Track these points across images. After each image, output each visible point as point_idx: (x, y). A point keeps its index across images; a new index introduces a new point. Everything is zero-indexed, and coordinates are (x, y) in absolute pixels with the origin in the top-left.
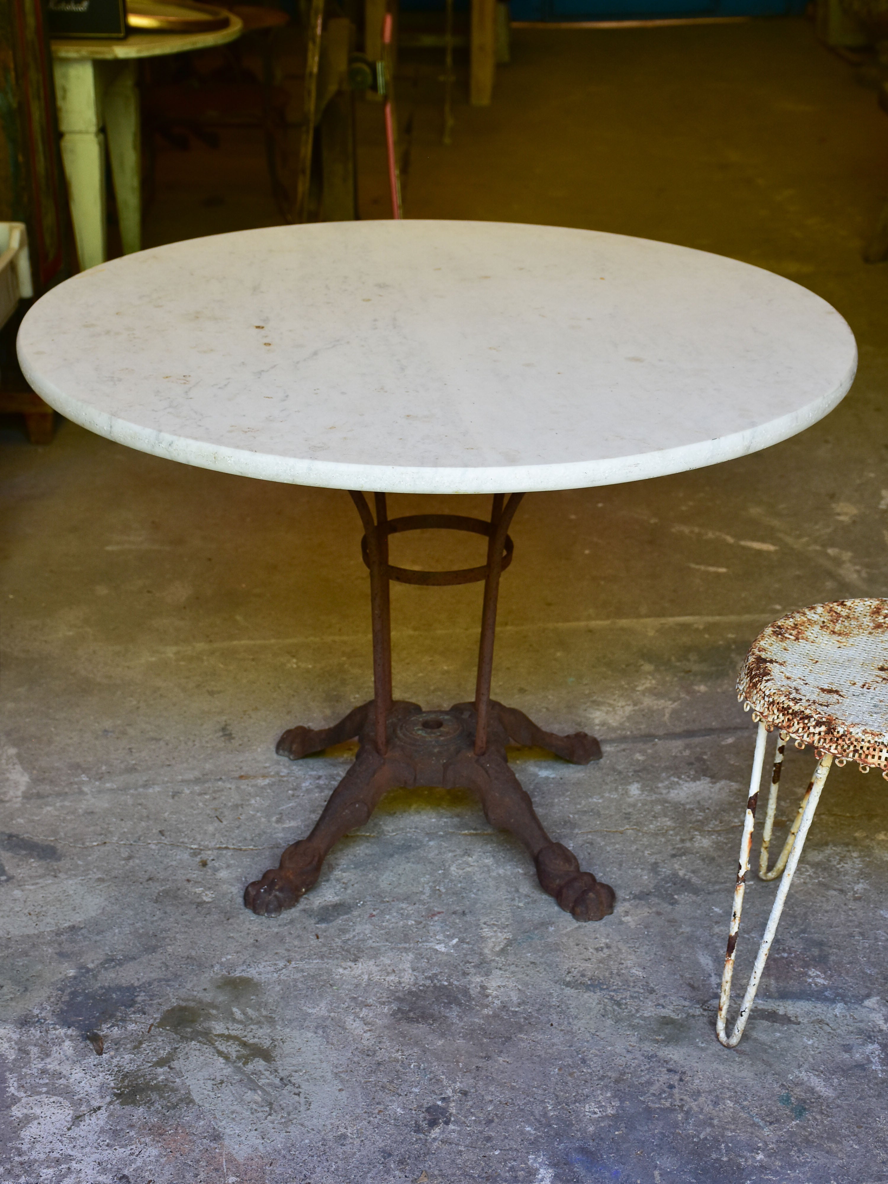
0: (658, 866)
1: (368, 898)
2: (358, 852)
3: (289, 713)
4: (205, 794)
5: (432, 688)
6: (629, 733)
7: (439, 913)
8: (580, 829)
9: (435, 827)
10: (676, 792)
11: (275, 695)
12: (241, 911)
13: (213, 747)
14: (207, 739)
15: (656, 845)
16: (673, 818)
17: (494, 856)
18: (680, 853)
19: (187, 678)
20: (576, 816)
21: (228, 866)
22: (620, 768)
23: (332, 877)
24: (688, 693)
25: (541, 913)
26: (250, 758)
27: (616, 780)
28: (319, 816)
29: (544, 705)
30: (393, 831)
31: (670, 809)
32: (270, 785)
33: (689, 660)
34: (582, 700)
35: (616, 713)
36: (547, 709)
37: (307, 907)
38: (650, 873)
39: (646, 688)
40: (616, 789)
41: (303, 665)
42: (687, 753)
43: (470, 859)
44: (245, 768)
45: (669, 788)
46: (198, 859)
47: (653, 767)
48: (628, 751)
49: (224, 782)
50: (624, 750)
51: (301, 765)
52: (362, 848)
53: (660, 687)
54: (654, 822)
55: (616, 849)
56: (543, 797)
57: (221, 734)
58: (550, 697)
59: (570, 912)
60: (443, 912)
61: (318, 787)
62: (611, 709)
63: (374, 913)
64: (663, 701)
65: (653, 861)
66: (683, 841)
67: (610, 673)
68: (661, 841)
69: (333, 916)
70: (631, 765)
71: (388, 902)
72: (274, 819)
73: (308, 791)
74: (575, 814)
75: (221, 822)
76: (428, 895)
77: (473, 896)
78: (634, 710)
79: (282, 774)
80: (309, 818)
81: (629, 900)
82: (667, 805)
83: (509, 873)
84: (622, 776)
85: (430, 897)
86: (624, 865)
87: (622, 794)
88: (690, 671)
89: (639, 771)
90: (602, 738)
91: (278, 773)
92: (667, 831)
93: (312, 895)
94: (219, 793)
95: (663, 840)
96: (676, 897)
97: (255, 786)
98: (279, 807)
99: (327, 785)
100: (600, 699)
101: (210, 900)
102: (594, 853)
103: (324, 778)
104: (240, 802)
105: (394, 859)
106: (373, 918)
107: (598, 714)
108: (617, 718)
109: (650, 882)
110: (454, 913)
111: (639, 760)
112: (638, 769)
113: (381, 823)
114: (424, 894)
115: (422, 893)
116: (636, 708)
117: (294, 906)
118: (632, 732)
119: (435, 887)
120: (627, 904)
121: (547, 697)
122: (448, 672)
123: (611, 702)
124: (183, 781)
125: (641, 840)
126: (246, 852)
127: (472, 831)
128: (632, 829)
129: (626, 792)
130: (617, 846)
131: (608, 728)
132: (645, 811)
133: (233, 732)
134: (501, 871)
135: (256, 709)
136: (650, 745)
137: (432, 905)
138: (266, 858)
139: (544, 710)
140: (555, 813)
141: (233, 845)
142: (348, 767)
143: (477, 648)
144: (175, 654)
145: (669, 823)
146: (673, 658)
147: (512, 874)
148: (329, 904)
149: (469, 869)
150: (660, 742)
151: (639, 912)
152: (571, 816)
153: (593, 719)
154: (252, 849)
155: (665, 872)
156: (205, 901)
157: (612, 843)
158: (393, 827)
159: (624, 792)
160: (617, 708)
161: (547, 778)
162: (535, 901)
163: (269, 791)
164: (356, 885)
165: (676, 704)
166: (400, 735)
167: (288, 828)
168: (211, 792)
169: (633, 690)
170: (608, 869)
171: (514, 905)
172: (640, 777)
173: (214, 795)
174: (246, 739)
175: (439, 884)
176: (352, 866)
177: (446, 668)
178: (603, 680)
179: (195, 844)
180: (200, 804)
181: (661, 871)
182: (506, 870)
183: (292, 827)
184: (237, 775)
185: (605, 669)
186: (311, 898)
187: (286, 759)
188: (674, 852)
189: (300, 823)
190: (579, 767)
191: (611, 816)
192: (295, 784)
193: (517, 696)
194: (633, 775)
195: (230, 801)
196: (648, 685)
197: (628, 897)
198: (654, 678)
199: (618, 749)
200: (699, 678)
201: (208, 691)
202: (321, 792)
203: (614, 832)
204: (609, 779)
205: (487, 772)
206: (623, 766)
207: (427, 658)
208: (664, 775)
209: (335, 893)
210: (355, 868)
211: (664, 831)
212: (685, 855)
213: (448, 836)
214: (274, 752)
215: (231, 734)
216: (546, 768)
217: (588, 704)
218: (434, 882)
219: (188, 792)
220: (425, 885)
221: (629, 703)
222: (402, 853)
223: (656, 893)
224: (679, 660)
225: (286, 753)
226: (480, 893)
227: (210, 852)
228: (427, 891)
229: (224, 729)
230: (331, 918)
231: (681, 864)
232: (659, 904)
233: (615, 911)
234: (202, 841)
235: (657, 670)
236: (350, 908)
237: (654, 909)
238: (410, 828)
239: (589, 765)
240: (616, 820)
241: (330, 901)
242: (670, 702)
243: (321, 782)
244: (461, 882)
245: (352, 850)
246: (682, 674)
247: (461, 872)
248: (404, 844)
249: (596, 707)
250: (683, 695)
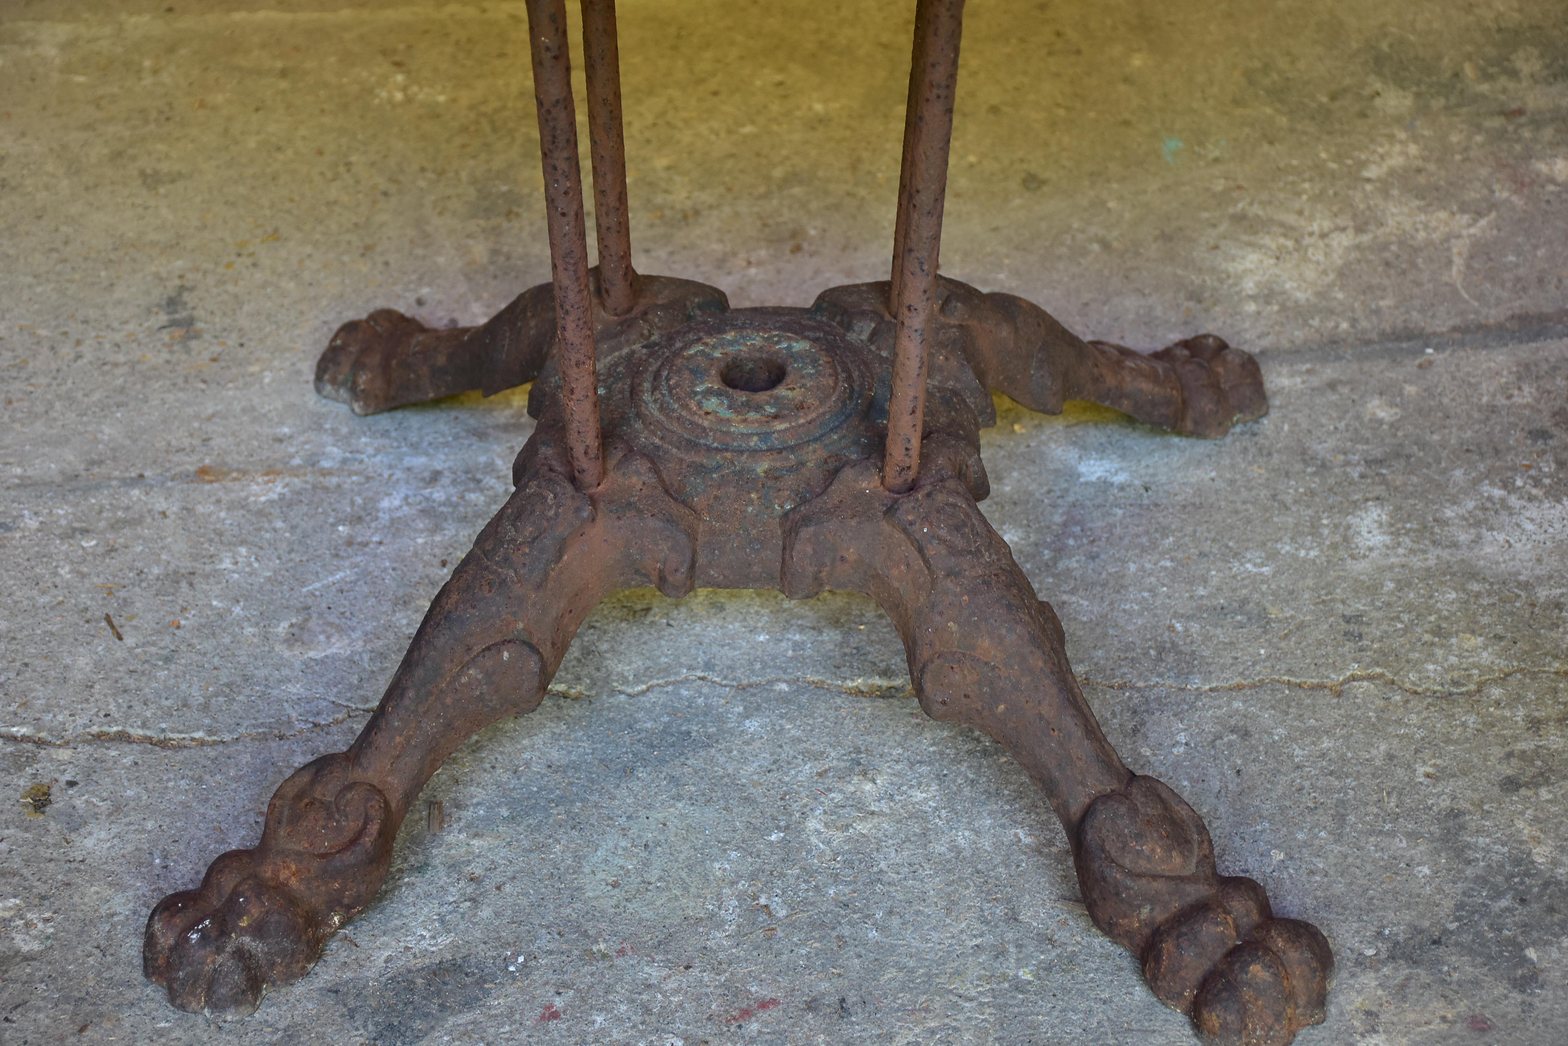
0: (1462, 827)
1: (545, 941)
2: (526, 755)
3: (367, 250)
4: (85, 532)
5: (778, 173)
6: (1345, 325)
7: (764, 1005)
8: (1207, 676)
9: (765, 665)
10: (1501, 537)
11: (333, 192)
12: (131, 995)
13: (133, 365)
14: (118, 337)
15: (1448, 741)
16: (1499, 638)
17: (941, 778)
18: (1531, 771)
19: (88, 127)
20: (1195, 627)
21: (118, 809)
22: (1322, 448)
23: (438, 855)
24: (1519, 184)
25: (1090, 1012)
26: (237, 407)
27: (1312, 493)
28: (420, 618)
29: (1093, 230)
30: (638, 680)
31: (1485, 601)
32: (286, 504)
33: (1514, 74)
34: (1205, 215)
35: (1305, 259)
36: (1106, 245)
37: (348, 975)
38: (1438, 852)
39: (1392, 172)
40: (1315, 529)
41: (422, 95)
42: (1526, 394)
43: (868, 787)
44: (217, 442)
45: (1478, 524)
46: (23, 781)
47: (1423, 445)
48: (1345, 390)
49: (149, 489)
50: (1332, 386)
51: (386, 434)
52: (538, 740)
53: (1432, 167)
54: (1439, 652)
55: (1323, 755)
56: (1093, 557)
57: (163, 318)
58: (1112, 204)
59: (1186, 1013)
60: (774, 1002)
61: (428, 511)
62: (1290, 244)
63: (559, 1003)
64: (1443, 215)
65: (1445, 803)
66: (1535, 725)
67: (1283, 121)
68: (1464, 725)
69: (427, 1015)
70: (1358, 438)
71: (604, 956)
72: (282, 628)
73: (397, 527)
74: (1189, 618)
75: (120, 638)
76: (731, 928)
77: (873, 934)
78: (1358, 247)
79: (326, 464)
80: (388, 627)
81: (1374, 964)
82: (1476, 587)
83: (986, 844)
84: (1331, 481)
85: (738, 937)
86: (1352, 818)
87: (1334, 546)
88: (1520, 112)
89: (1380, 462)
90: (1265, 343)
91: (312, 461)
92: (1481, 686)
93: (366, 926)
94: (127, 531)
95: (1471, 720)
96: (1531, 953)
97: (243, 505)
98: (303, 584)
99: (456, 506)
100: (1256, 210)
101: (36, 946)
102: (1254, 768)
103: (445, 480)
104: (186, 565)
105: (636, 786)
106: (552, 1024)
107: (1252, 259)
108: (1310, 274)
109: (1440, 890)
110: (812, 1006)
111: (1381, 422)
112: (1378, 453)
113: (605, 646)
114: (720, 925)
115: (714, 921)
116: (1365, 238)
117: (304, 973)
118: (1354, 322)
119: (755, 898)
120: (1369, 979)
121: (1104, 203)
122: (823, 121)
123: (1291, 219)
124: (25, 484)
125: (1399, 722)
126: (180, 756)
127: (877, 681)
128: (1370, 678)
129: (1346, 539)
130: (1326, 743)
131: (1283, 308)
132: (1409, 608)
133: (200, 313)
134: (963, 838)
135: (276, 235)
136: (1411, 366)
137: (742, 971)
138: (238, 779)
139: (1096, 247)
140: (1129, 613)
141: (144, 726)
142: (520, 441)
143: (906, 41)
144: (64, 47)
145: (1486, 657)
146: (1469, 70)
147: (997, 847)
148: (419, 963)
149: (862, 827)
150: (1440, 357)
151: (1411, 1017)
152: (1179, 627)
153: (1239, 277)
154: (202, 743)
155: (1487, 850)
156: (17, 952)
157: (1306, 732)
158: (638, 663)
159: (1338, 538)
160: (1307, 241)
161: (1104, 485)
162: (1071, 959)
163: (279, 524)
164: (508, 888)
165: (1483, 222)
166: (653, 410)
167: (322, 662)
168: (102, 524)
169: (1355, 178)
170: (1300, 836)
171: (1005, 977)
172: (1384, 481)
173: (110, 536)
174: (232, 340)
175: (768, 886)
176: (504, 812)
177: (819, 107)
178: (1266, 147)
179: (22, 724)
180: (65, 571)
181: (1475, 848)
182: (977, 832)
183: (334, 658)
184: (190, 464)
185: (1269, 111)
186: (363, 940)
187: (344, 408)
188: (1508, 771)
189: (359, 646)
190: (1201, 447)
191: (1301, 626)
192: (359, 500)
193: (1018, 201)
194: (1362, 476)
195: (158, 562)
196: (1397, 161)
197: (1370, 952)
198: (1415, 139)
199: (1315, 381)
200: (1548, 133)
201: (142, 174)
202: (437, 529)
203: (1313, 688)
204: (1291, 489)
205: (921, 550)
206: (1331, 443)
207: (768, 76)
208: (1458, 474)
209: (442, 921)
210: (512, 819)
211: (1473, 687)
212: (1547, 782)
213: (804, 699)
214: (311, 386)
215: (190, 322)
216: (1102, 450)
217: (1223, 228)
218: (753, 877)
219: (33, 524)
220: (726, 891)
221: (1341, 222)
222: (662, 761)
223: (1466, 938)
224: (1486, 76)
225: (343, 393)
226: (895, 921)
227: (64, 754)
228: (731, 911)
229: (172, 303)
230: (418, 1024)
231: (1536, 820)
232: (1476, 983)
233: (1333, 1010)
234: (47, 709)
235: (1422, 110)
236: (481, 982)
237: (1462, 1006)
238: (690, 668)
239: (1228, 440)
240: (1320, 643)
241: (424, 953)
242: (1466, 218)
243: (438, 495)
244: (836, 878)
245: (509, 748)
246: (1497, 122)
247: (838, 837)
248: (667, 726)
249: (1245, 238)
250: (1502, 194)
